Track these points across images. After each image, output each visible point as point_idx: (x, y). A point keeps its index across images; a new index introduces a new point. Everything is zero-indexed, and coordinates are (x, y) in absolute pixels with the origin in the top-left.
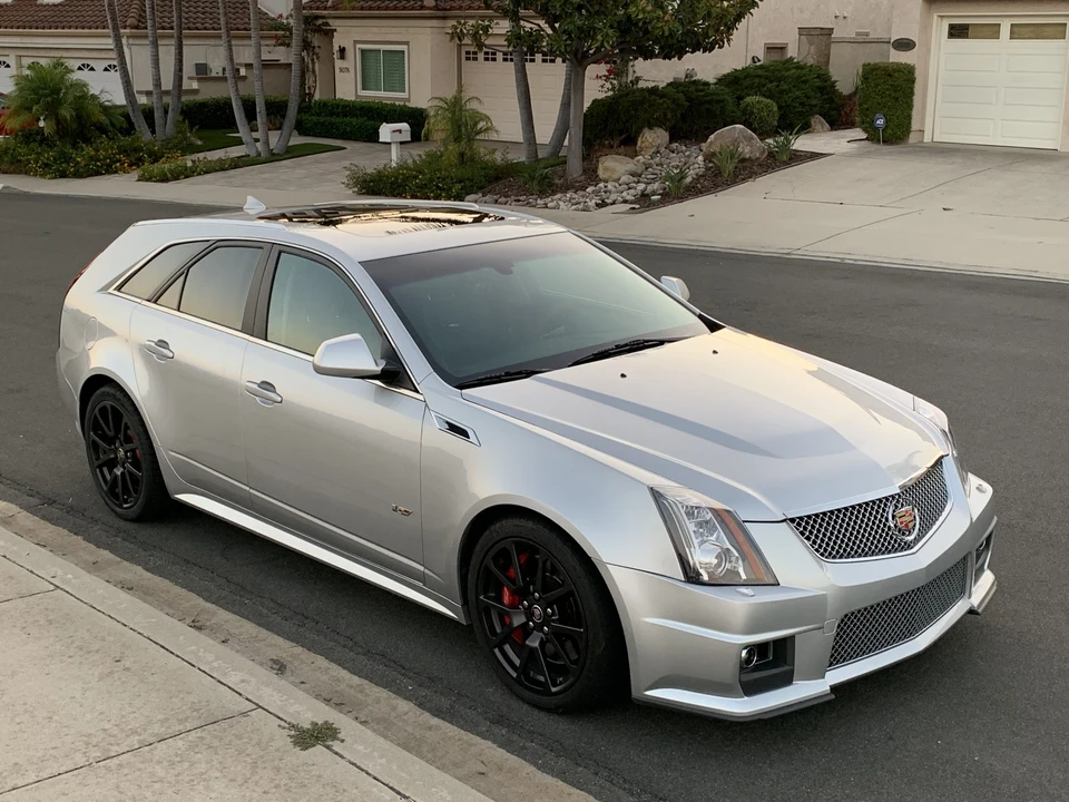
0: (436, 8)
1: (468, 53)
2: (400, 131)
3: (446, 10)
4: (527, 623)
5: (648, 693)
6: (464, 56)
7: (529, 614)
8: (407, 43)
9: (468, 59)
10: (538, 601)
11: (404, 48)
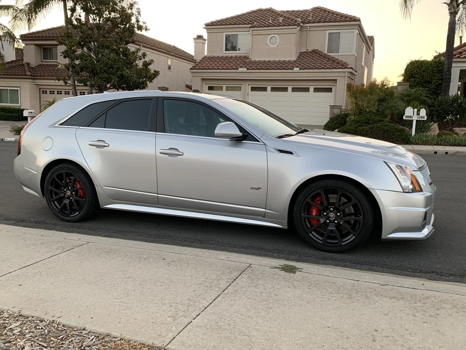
0: (31, 75)
1: (43, 91)
2: (31, 113)
3: (35, 76)
4: (326, 221)
5: (389, 236)
6: (41, 92)
7: (328, 217)
8: (20, 87)
9: (43, 93)
10: (332, 212)
11: (18, 89)
